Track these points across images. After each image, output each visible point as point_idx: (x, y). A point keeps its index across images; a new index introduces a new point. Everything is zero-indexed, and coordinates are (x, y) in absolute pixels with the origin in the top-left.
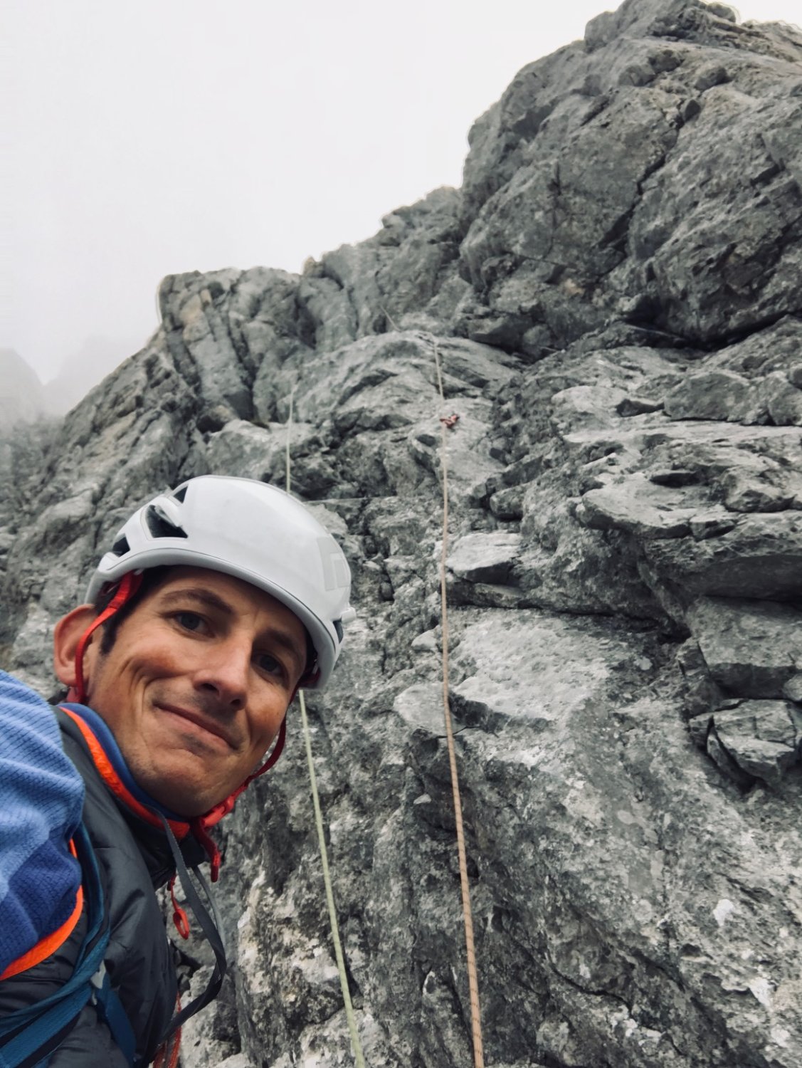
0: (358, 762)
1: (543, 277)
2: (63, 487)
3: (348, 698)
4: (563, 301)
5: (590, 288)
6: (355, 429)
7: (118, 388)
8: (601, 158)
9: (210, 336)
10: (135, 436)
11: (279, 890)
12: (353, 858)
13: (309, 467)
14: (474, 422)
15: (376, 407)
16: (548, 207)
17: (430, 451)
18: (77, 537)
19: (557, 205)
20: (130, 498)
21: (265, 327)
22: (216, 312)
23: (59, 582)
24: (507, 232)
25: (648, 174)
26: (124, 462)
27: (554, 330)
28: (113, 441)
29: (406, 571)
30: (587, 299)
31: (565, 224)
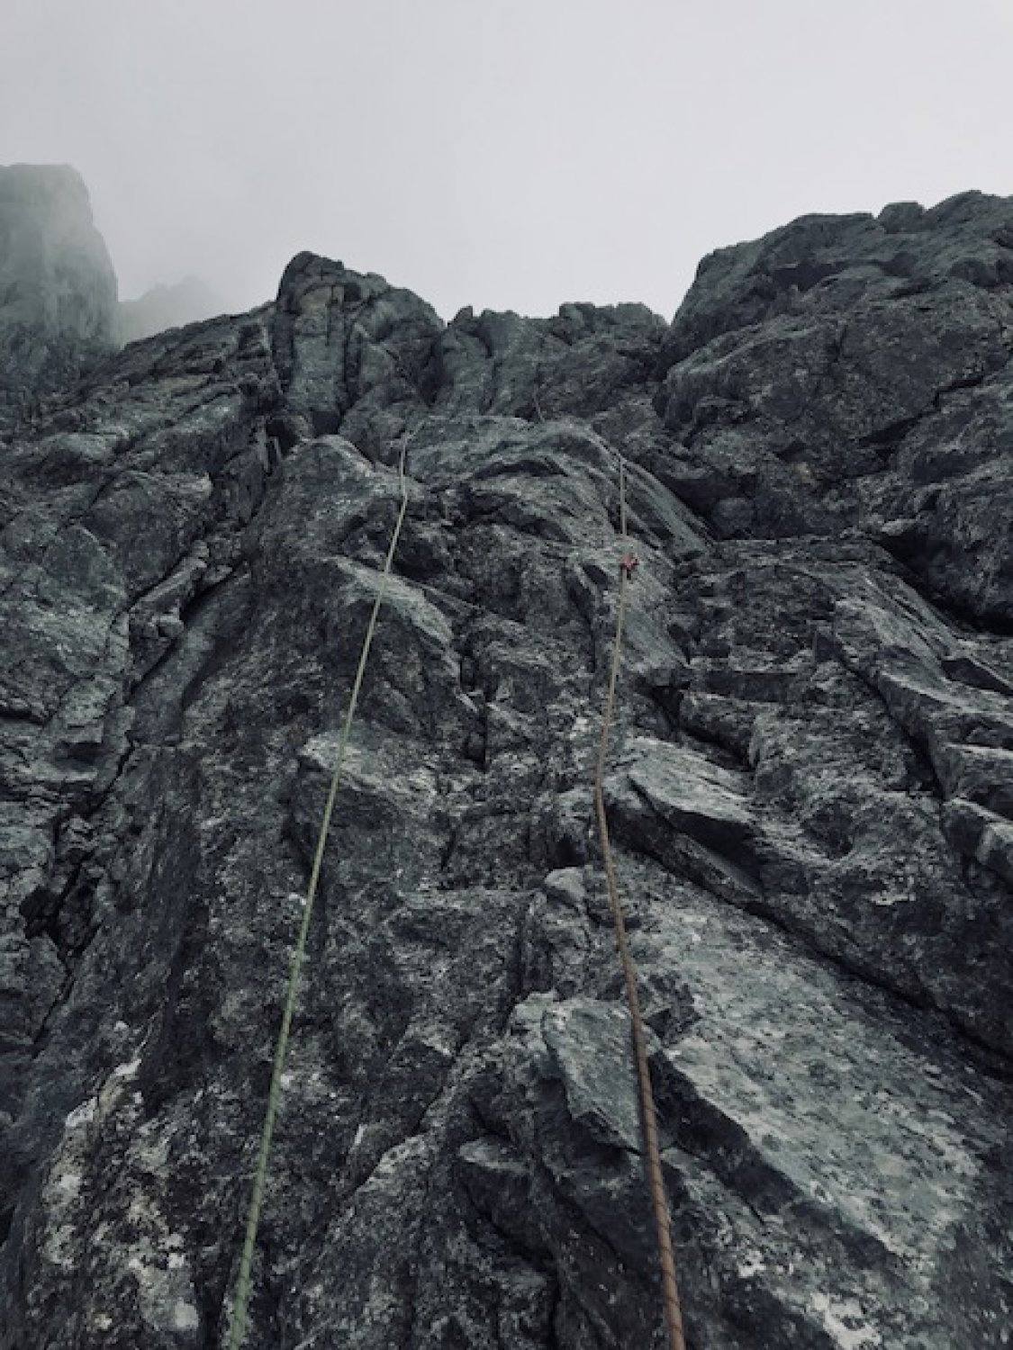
0: (364, 998)
1: (775, 446)
2: (88, 418)
3: (379, 885)
4: (788, 484)
5: (826, 484)
6: (493, 516)
7: (198, 341)
8: (905, 344)
9: (323, 338)
10: (195, 403)
11: (152, 1108)
12: (298, 1150)
13: (422, 536)
14: (652, 578)
15: (532, 502)
16: (816, 369)
17: (594, 590)
18: (79, 481)
19: (829, 371)
20: (158, 466)
21: (387, 357)
22: (341, 316)
23: (35, 522)
24: (751, 375)
25: (953, 387)
26: (170, 424)
27: (760, 513)
28: (169, 396)
29: (516, 734)
30: (817, 494)
31: (829, 398)
